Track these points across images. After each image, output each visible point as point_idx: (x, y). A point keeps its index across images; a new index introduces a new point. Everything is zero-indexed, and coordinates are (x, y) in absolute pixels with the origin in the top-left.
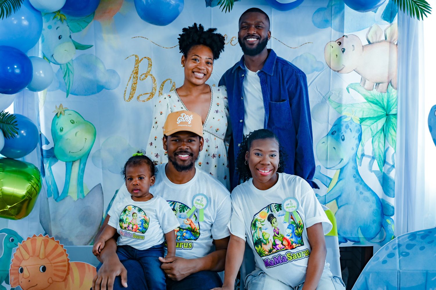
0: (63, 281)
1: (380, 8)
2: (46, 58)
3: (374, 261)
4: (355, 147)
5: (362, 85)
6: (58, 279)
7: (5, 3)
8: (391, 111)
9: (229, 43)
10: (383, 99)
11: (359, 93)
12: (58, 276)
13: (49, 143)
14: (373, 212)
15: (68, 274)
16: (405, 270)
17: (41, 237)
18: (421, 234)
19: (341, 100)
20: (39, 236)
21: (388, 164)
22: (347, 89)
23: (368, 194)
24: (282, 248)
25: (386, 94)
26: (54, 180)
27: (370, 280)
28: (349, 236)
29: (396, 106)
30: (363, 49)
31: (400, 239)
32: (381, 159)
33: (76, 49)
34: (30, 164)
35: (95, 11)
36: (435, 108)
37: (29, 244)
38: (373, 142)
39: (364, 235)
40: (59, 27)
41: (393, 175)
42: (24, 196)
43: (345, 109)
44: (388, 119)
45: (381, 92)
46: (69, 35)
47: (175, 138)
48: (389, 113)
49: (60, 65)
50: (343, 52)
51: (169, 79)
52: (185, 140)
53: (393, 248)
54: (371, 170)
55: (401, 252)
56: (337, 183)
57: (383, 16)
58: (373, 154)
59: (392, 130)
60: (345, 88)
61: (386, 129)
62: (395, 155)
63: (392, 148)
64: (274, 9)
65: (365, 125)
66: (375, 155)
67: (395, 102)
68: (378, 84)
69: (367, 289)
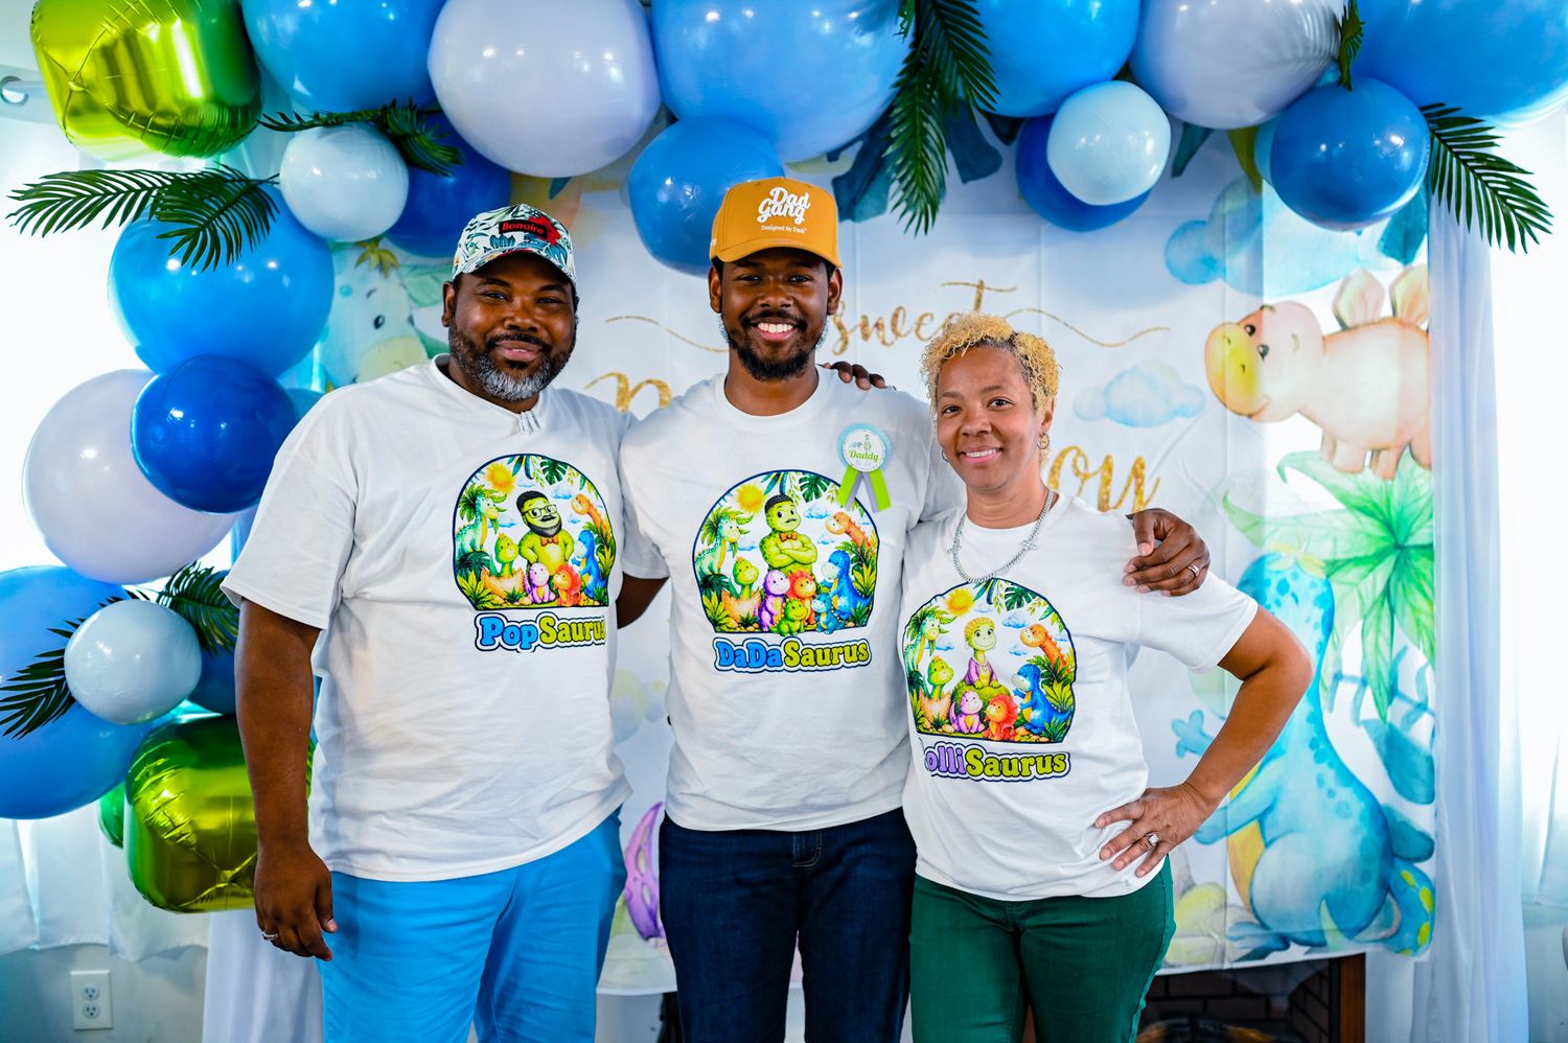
4: (1313, 652)
5: (1325, 457)
8: (1412, 535)
9: (913, 334)
10: (1388, 500)
11: (1316, 483)
14: (1361, 848)
19: (1260, 502)
21: (1404, 698)
22: (1280, 470)
23: (1346, 794)
28: (1295, 930)
29: (1428, 521)
30: (1325, 345)
32: (1384, 684)
38: (1364, 633)
39: (1337, 921)
40: (375, 290)
41: (1420, 732)
43: (1274, 531)
44: (1402, 560)
45: (1385, 478)
46: (407, 315)
48: (1406, 540)
50: (1263, 355)
54: (1357, 722)
56: (1260, 768)
57: (1383, 244)
58: (1362, 670)
59: (1419, 597)
60: (1270, 466)
61: (1396, 591)
62: (1429, 673)
63: (1416, 649)
64: (1049, 224)
65: (1343, 583)
66: (1368, 673)
67: (1423, 509)
68: (1376, 452)
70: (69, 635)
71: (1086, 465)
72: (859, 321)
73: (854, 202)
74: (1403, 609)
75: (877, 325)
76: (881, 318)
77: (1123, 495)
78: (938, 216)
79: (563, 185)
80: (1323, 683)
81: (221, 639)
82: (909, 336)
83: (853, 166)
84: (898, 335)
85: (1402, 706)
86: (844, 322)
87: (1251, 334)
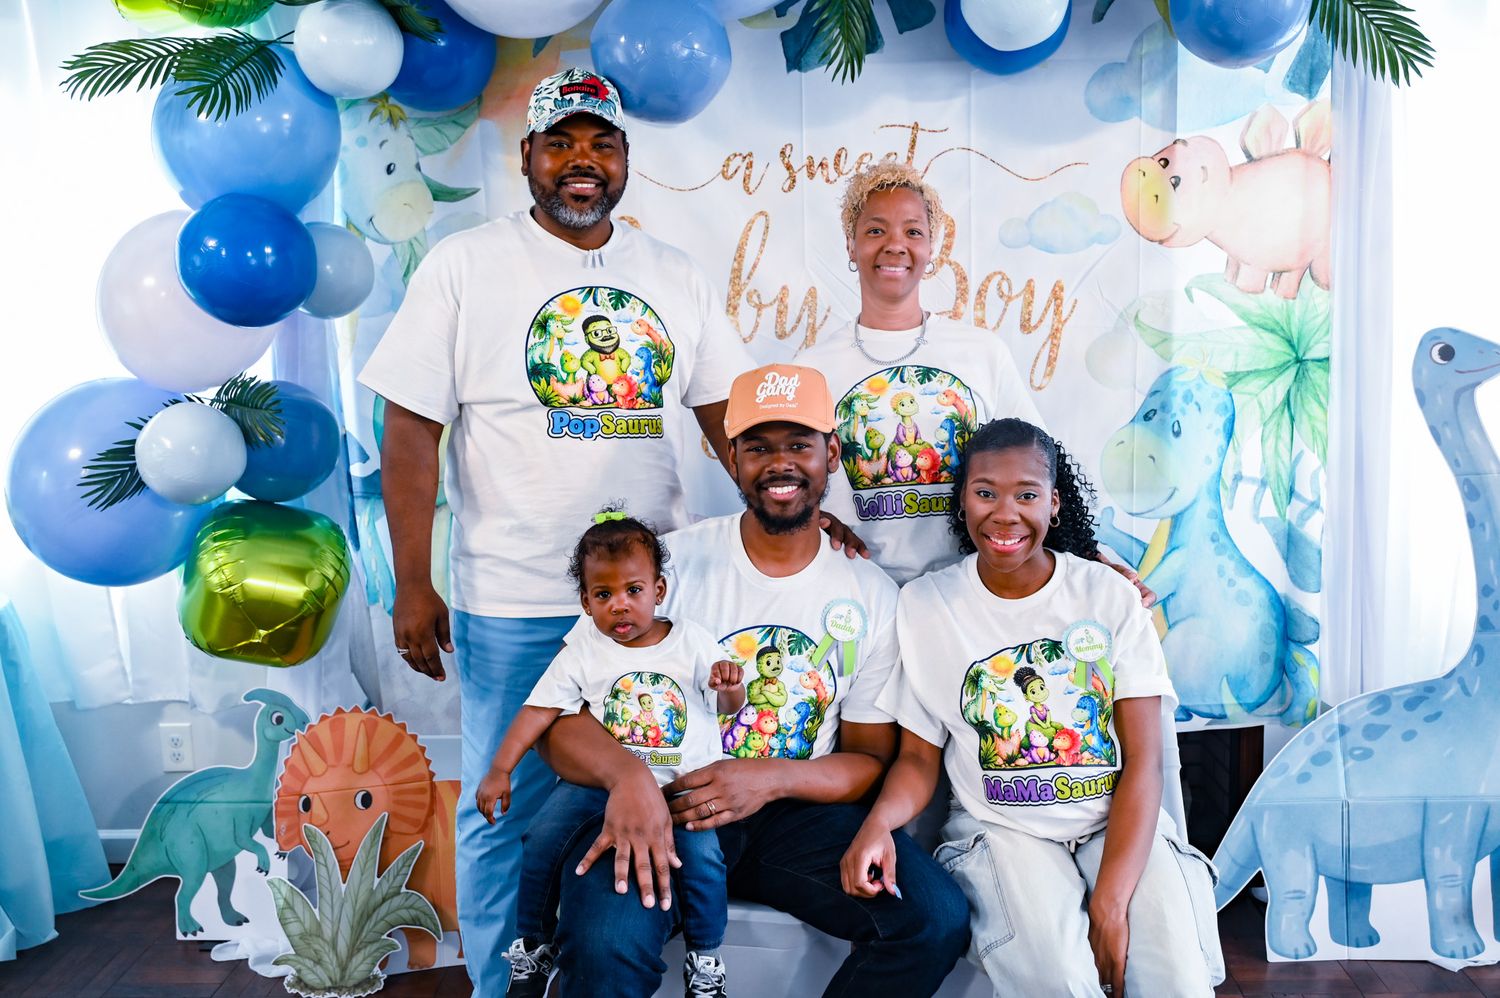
0: (418, 833)
1: (1279, 56)
2: (356, 228)
3: (1275, 774)
4: (1214, 456)
5: (1229, 279)
6: (404, 827)
7: (234, 74)
8: (1310, 349)
10: (1289, 317)
11: (1220, 303)
12: (405, 819)
13: (368, 458)
14: (1261, 633)
15: (433, 814)
16: (1361, 798)
17: (355, 715)
18: (1404, 696)
19: (1168, 320)
20: (352, 711)
21: (1299, 497)
22: (1188, 291)
23: (1247, 584)
24: (1046, 760)
26: (385, 560)
27: (1264, 828)
28: (1197, 703)
29: (1325, 335)
30: (1231, 176)
31: (1346, 711)
32: (1283, 484)
33: (435, 199)
34: (319, 516)
35: (484, 93)
36: (1430, 340)
37: (325, 735)
38: (1264, 438)
39: (1237, 698)
40: (387, 141)
41: (1314, 529)
42: (302, 603)
43: (1181, 347)
44: (1301, 372)
45: (1285, 297)
46: (415, 163)
47: (755, 443)
48: (1304, 354)
49: (393, 244)
50: (1175, 186)
52: (782, 447)
53: (1328, 736)
54: (1256, 518)
55: (1349, 747)
56: (1163, 558)
57: (1288, 80)
58: (1261, 471)
59: (1315, 405)
60: (1179, 288)
61: (1295, 401)
62: (1322, 475)
63: (1312, 454)
64: (978, 70)
65: (1244, 393)
66: (1267, 475)
67: (1321, 325)
68: (1278, 274)
69: (1256, 856)
70: (140, 428)
71: (1010, 289)
72: (806, 161)
73: (800, 54)
74: (1301, 416)
75: (821, 164)
76: (824, 158)
77: (1043, 315)
78: (864, 66)
79: (546, 43)
80: (1223, 482)
81: (263, 436)
83: (799, 21)
84: (840, 173)
85: (1298, 505)
86: (792, 163)
87: (1164, 167)
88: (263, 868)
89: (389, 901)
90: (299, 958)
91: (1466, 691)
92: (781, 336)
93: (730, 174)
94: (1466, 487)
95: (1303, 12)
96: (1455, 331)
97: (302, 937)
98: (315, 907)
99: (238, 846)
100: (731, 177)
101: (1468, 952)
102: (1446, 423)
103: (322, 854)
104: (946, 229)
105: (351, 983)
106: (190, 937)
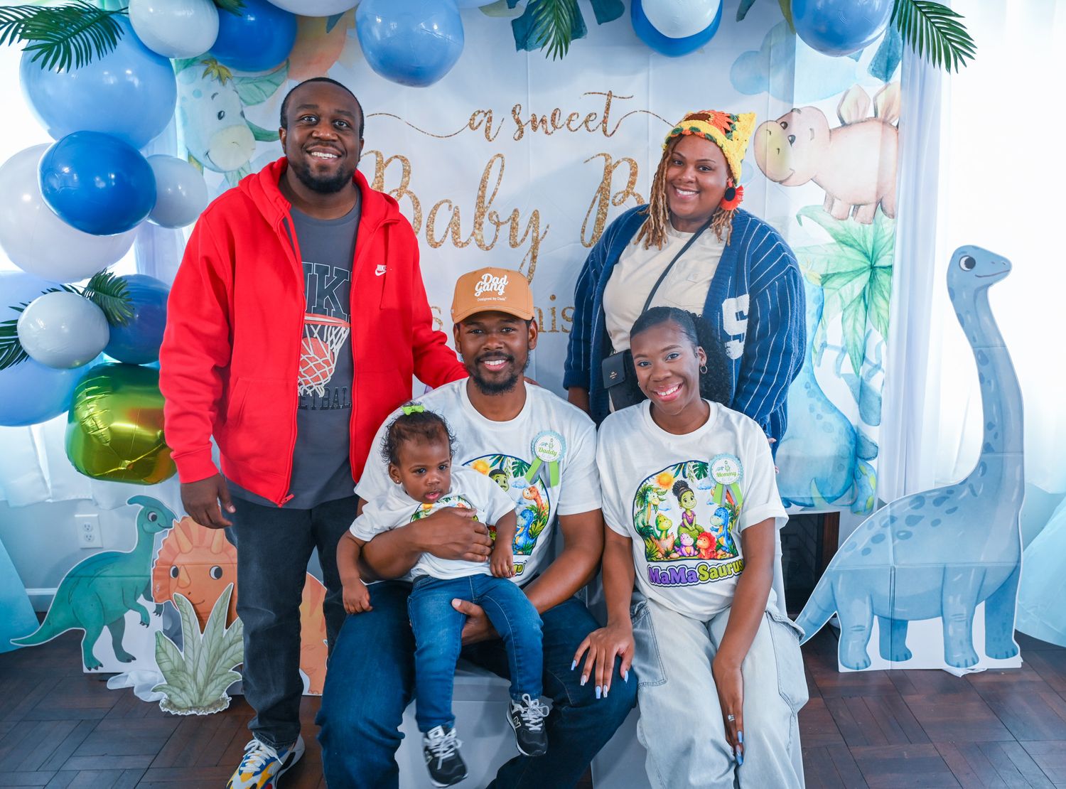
1: (866, 50)
3: (847, 550)
5: (826, 210)
8: (878, 259)
9: (566, 125)
10: (865, 236)
11: (820, 227)
14: (840, 450)
16: (903, 565)
18: (934, 496)
21: (868, 361)
22: (798, 218)
23: (830, 418)
25: (872, 226)
27: (839, 585)
28: (794, 496)
29: (889, 250)
30: (830, 135)
31: (896, 507)
32: (858, 352)
35: (290, 61)
36: (960, 254)
38: (845, 319)
39: (821, 493)
40: (217, 94)
41: (876, 383)
44: (873, 276)
45: (863, 223)
47: (474, 327)
48: (876, 263)
49: (225, 172)
50: (791, 142)
51: (447, 201)
52: (494, 330)
53: (883, 523)
54: (838, 374)
55: (896, 531)
57: (871, 68)
58: (843, 342)
59: (881, 300)
60: (793, 216)
61: (869, 296)
62: (884, 346)
63: (876, 331)
64: (655, 53)
65: (831, 289)
66: (847, 345)
67: (887, 242)
68: (857, 206)
69: (833, 604)
70: (21, 310)
72: (531, 118)
73: (526, 37)
74: (872, 308)
75: (542, 120)
76: (544, 116)
79: (336, 21)
80: (814, 349)
81: (120, 318)
82: (563, 127)
83: (526, 12)
84: (555, 127)
85: (867, 367)
86: (520, 119)
87: (785, 128)
88: (145, 622)
89: (234, 645)
90: (170, 687)
91: (973, 492)
92: (514, 245)
93: (475, 125)
94: (979, 357)
95: (887, 16)
96: (976, 248)
97: (172, 672)
98: (182, 651)
99: (126, 607)
100: (476, 128)
101: (968, 664)
102: (968, 312)
103: (187, 614)
104: (631, 169)
105: (206, 704)
106: (93, 671)
